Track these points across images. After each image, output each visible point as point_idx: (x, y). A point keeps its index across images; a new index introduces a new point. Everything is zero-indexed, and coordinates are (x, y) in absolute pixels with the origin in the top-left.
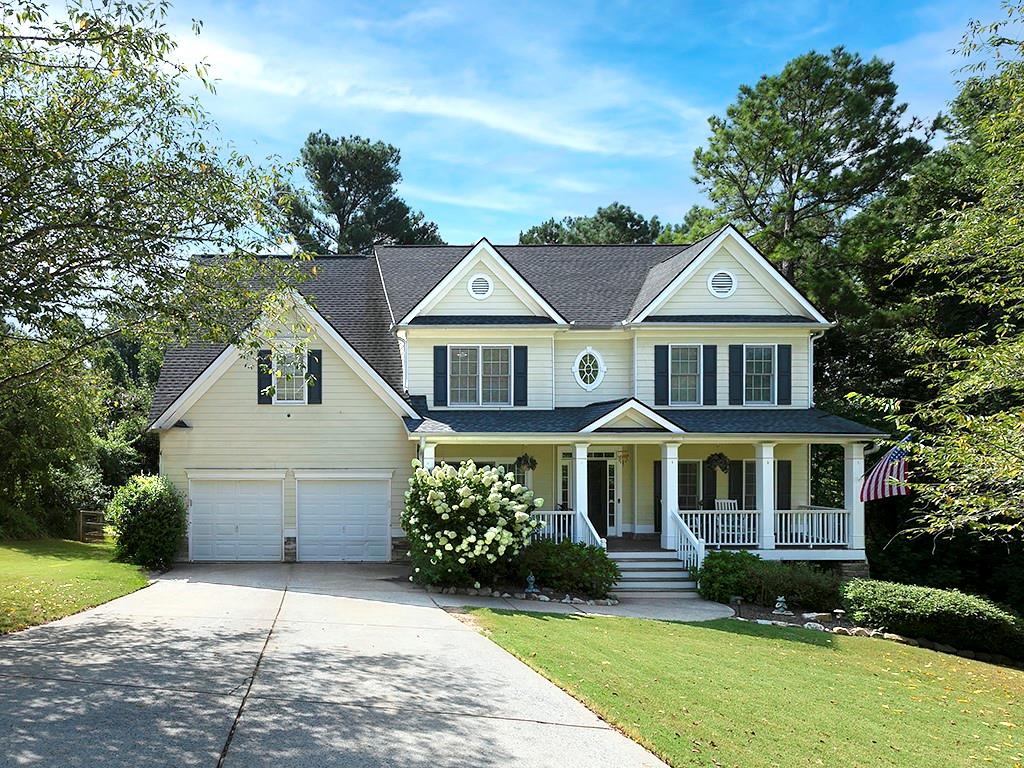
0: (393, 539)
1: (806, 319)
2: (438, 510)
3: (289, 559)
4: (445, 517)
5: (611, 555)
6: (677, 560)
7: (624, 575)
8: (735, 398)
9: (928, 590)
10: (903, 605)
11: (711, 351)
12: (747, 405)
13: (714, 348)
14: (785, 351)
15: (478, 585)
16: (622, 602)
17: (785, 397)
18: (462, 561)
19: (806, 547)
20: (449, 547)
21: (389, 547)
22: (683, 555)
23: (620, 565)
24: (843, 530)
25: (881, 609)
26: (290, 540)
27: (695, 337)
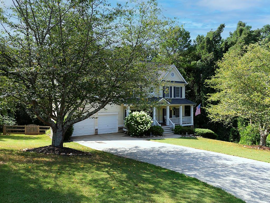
0: (119, 127)
1: (184, 82)
2: (139, 121)
3: (96, 134)
4: (141, 122)
5: (162, 127)
6: (169, 127)
7: (164, 131)
8: (174, 97)
9: (205, 129)
10: (203, 132)
11: (171, 87)
12: (176, 98)
13: (172, 87)
14: (181, 88)
15: (144, 135)
16: (165, 136)
17: (181, 97)
18: (143, 131)
19: (186, 123)
20: (141, 128)
21: (117, 129)
22: (171, 126)
23: (164, 129)
24: (190, 120)
25: (200, 133)
26: (96, 130)
27: (169, 85)
